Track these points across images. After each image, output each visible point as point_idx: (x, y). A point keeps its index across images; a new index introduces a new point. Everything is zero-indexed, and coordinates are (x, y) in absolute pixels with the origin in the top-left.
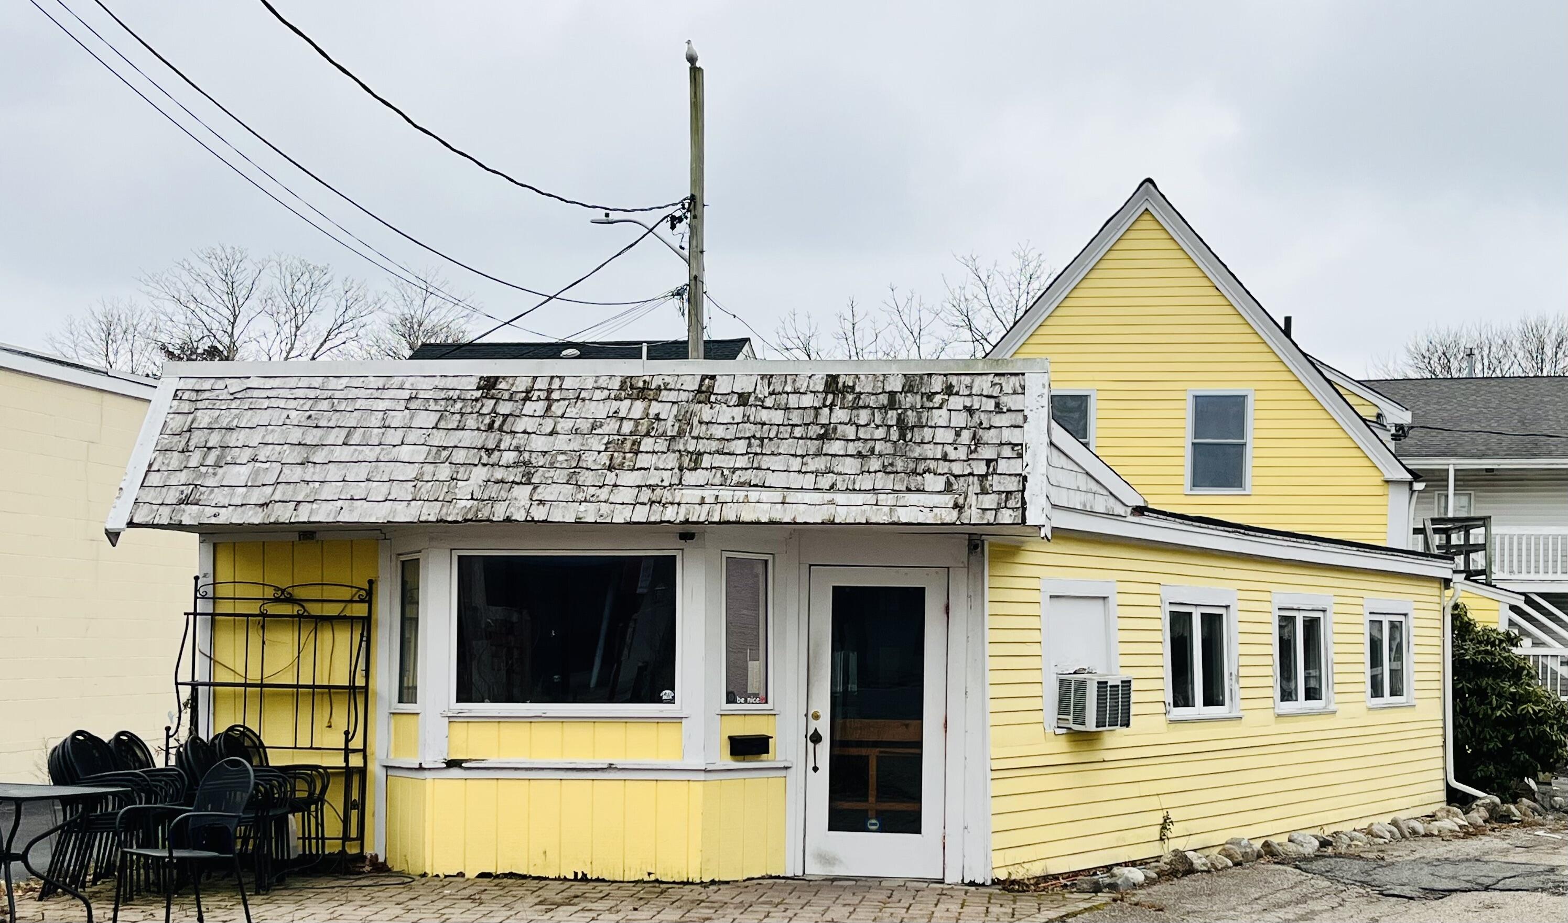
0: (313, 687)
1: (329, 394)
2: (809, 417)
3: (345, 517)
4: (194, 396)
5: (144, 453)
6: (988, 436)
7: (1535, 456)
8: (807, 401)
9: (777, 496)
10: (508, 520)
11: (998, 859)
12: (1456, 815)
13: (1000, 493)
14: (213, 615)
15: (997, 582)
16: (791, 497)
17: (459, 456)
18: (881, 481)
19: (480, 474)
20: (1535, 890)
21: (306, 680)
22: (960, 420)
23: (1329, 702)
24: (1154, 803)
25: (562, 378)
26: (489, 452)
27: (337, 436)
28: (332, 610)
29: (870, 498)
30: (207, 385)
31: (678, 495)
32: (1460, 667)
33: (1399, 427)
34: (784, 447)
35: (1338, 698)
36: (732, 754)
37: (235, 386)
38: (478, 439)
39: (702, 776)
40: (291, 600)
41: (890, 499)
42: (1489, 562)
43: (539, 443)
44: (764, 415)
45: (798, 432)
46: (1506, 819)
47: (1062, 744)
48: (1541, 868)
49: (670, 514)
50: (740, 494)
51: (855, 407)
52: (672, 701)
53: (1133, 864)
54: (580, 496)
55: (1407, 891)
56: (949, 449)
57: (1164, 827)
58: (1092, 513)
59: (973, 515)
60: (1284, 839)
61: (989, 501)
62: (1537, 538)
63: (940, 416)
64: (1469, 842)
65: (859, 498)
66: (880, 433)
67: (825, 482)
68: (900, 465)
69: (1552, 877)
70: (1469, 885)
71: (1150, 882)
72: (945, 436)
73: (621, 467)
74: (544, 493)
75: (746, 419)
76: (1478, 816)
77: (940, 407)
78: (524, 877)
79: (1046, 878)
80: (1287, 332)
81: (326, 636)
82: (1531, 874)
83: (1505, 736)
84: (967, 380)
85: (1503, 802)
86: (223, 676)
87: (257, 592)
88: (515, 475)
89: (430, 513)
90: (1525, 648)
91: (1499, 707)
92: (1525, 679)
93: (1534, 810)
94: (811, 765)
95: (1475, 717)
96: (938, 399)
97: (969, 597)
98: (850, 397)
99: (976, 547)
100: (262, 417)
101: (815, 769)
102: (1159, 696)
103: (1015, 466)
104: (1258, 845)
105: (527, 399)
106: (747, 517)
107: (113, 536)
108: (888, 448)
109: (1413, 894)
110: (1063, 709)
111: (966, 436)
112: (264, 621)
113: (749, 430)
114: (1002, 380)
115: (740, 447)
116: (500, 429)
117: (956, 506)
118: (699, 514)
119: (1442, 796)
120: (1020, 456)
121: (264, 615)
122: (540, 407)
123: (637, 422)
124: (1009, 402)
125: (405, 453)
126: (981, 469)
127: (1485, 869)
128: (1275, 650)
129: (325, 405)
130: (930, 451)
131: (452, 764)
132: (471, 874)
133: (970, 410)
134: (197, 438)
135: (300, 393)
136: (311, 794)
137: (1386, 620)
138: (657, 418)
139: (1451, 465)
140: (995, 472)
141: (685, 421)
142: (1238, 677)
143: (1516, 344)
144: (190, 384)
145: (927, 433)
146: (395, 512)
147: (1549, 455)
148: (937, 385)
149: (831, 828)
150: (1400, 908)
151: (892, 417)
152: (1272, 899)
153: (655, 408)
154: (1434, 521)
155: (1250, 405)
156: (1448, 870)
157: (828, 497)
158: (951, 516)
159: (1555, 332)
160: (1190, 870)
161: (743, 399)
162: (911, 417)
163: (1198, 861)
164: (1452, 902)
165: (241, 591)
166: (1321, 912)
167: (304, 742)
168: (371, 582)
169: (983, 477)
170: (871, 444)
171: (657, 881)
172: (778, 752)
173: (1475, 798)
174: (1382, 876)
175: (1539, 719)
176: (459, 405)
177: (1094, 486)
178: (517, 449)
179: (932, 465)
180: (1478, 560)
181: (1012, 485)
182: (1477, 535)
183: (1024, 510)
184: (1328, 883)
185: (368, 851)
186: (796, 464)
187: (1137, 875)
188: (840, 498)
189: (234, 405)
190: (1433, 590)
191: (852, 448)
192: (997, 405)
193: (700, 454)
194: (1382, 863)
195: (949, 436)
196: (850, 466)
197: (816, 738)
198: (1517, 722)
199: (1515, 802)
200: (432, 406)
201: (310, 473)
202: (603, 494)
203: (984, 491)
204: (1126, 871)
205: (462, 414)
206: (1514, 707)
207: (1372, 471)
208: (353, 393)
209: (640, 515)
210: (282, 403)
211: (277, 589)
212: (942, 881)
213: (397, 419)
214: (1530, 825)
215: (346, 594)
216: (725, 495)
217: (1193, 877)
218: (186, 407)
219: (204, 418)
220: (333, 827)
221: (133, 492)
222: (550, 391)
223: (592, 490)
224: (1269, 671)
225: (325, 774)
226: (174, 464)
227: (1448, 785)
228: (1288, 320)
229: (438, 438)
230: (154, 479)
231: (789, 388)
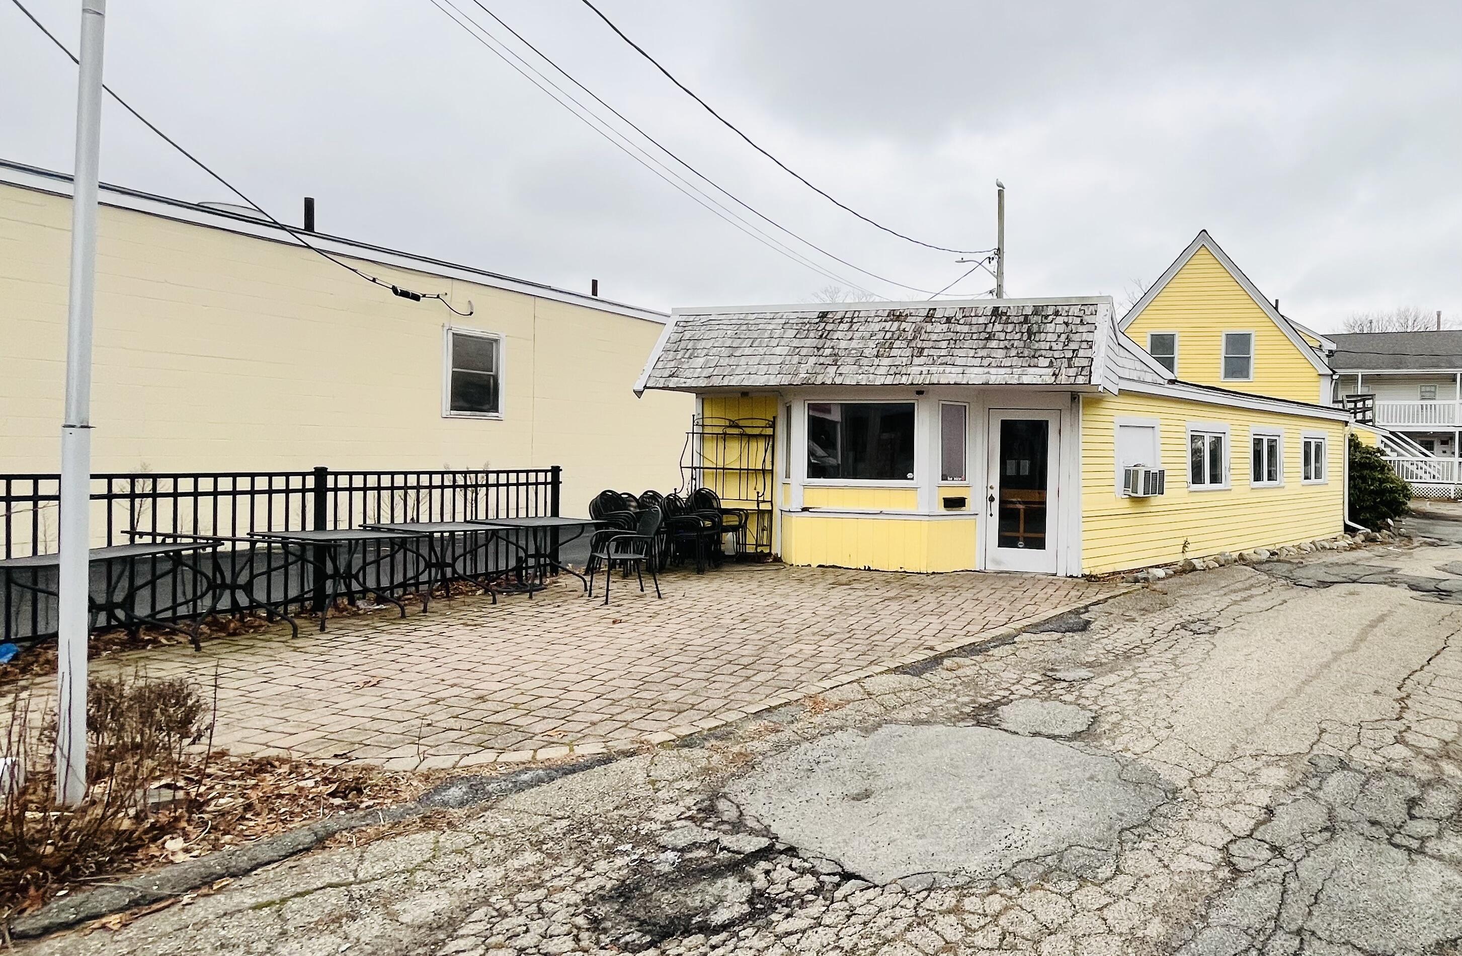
0: (748, 469)
1: (746, 322)
2: (982, 328)
3: (745, 383)
4: (685, 324)
5: (657, 352)
6: (1076, 337)
7: (1399, 368)
8: (982, 320)
9: (960, 370)
10: (823, 383)
11: (1085, 564)
12: (1347, 538)
13: (1078, 367)
14: (703, 433)
15: (1086, 418)
16: (968, 370)
17: (804, 352)
18: (1016, 361)
19: (813, 360)
20: (1381, 583)
21: (744, 466)
22: (1061, 329)
23: (1281, 482)
24: (1179, 533)
25: (859, 311)
26: (819, 349)
27: (748, 343)
28: (756, 431)
29: (1009, 370)
30: (691, 319)
31: (909, 370)
32: (1352, 465)
33: (1330, 351)
34: (967, 344)
35: (1285, 480)
36: (945, 506)
37: (704, 319)
38: (815, 342)
39: (928, 518)
40: (738, 427)
41: (1019, 371)
42: (1374, 416)
43: (843, 344)
44: (959, 328)
45: (975, 336)
46: (1374, 540)
47: (1127, 503)
48: (1386, 569)
49: (904, 380)
50: (941, 369)
51: (1007, 323)
52: (912, 479)
53: (1157, 567)
54: (860, 372)
55: (1309, 582)
56: (1053, 344)
57: (1185, 546)
58: (1144, 382)
59: (1063, 379)
60: (1252, 551)
61: (1072, 372)
62: (1400, 406)
63: (1050, 327)
64: (1351, 553)
65: (1002, 371)
66: (1018, 336)
67: (986, 362)
68: (1026, 353)
69: (1392, 576)
70: (1344, 580)
71: (1168, 576)
72: (1052, 337)
73: (882, 356)
74: (842, 370)
75: (949, 330)
76: (1359, 539)
77: (1051, 322)
78: (840, 568)
79: (1114, 573)
80: (1276, 308)
81: (753, 445)
82: (1381, 573)
83: (1375, 499)
84: (1067, 308)
85: (1373, 531)
86: (707, 464)
87: (722, 423)
88: (829, 361)
89: (785, 380)
90: (1393, 456)
91: (1372, 485)
92: (1386, 471)
93: (1389, 536)
94: (989, 513)
95: (1360, 489)
96: (1050, 318)
97: (1071, 425)
98: (1004, 318)
99: (1075, 398)
100: (714, 334)
101: (991, 515)
102: (1184, 478)
103: (1089, 353)
104: (1235, 555)
105: (841, 322)
106: (943, 381)
107: (639, 393)
108: (1022, 344)
109: (1313, 585)
110: (1127, 485)
111: (1063, 337)
112: (725, 437)
113: (951, 335)
114: (1085, 308)
115: (944, 344)
116: (826, 338)
117: (1054, 374)
118: (918, 380)
119: (1342, 528)
120: (1091, 347)
121: (725, 434)
122: (847, 325)
123: (893, 333)
124: (1087, 319)
125: (778, 350)
126: (1069, 354)
127: (1356, 570)
128: (1251, 455)
129: (744, 327)
130: (1043, 345)
131: (805, 509)
132: (814, 565)
133: (1067, 324)
134: (683, 345)
135: (733, 322)
136: (740, 522)
137: (1313, 442)
138: (904, 330)
139: (1360, 372)
140: (1077, 356)
141: (918, 331)
142: (1230, 469)
143: (1395, 319)
144: (684, 319)
145: (1043, 336)
146: (769, 380)
147: (1407, 367)
148: (1050, 311)
149: (999, 546)
150: (1303, 594)
151: (1026, 326)
152: (1232, 587)
153: (904, 325)
154: (1347, 396)
155: (1253, 339)
156: (1335, 570)
157: (986, 370)
158: (1051, 380)
159: (1413, 314)
160: (1194, 569)
161: (949, 320)
162: (1035, 328)
163: (1198, 564)
164: (1332, 589)
165: (716, 422)
166: (1256, 595)
167: (743, 497)
168: (774, 418)
169: (1070, 359)
170: (1012, 342)
171: (905, 572)
172: (969, 508)
173: (1359, 530)
174: (1298, 573)
175: (1392, 491)
176: (808, 326)
177: (1146, 368)
178: (832, 348)
179: (1044, 353)
180: (1369, 415)
181: (1085, 363)
182: (1369, 403)
183: (1090, 376)
184: (1267, 577)
185: (773, 552)
186: (972, 352)
187: (1161, 573)
188: (993, 371)
189: (703, 328)
190: (1340, 426)
191: (1002, 345)
192: (1082, 321)
193: (923, 349)
194: (1301, 565)
195: (1055, 337)
196: (1000, 353)
197: (992, 499)
198: (1381, 492)
199: (1379, 531)
200: (795, 327)
201: (733, 361)
202: (872, 370)
203: (1070, 366)
204: (1154, 570)
205: (808, 330)
206: (1380, 485)
207: (1313, 370)
208: (759, 321)
209: (889, 380)
210: (725, 327)
211: (730, 420)
212: (1055, 575)
213: (777, 334)
214: (1386, 544)
215: (763, 423)
216: (933, 369)
217: (1195, 573)
218: (680, 330)
219: (687, 335)
220: (751, 540)
221: (649, 370)
222: (853, 318)
223: (867, 368)
224: (1248, 466)
225: (747, 514)
226: (670, 357)
227: (1345, 524)
228: (1277, 301)
229: (796, 343)
230: (660, 365)
231: (973, 314)
